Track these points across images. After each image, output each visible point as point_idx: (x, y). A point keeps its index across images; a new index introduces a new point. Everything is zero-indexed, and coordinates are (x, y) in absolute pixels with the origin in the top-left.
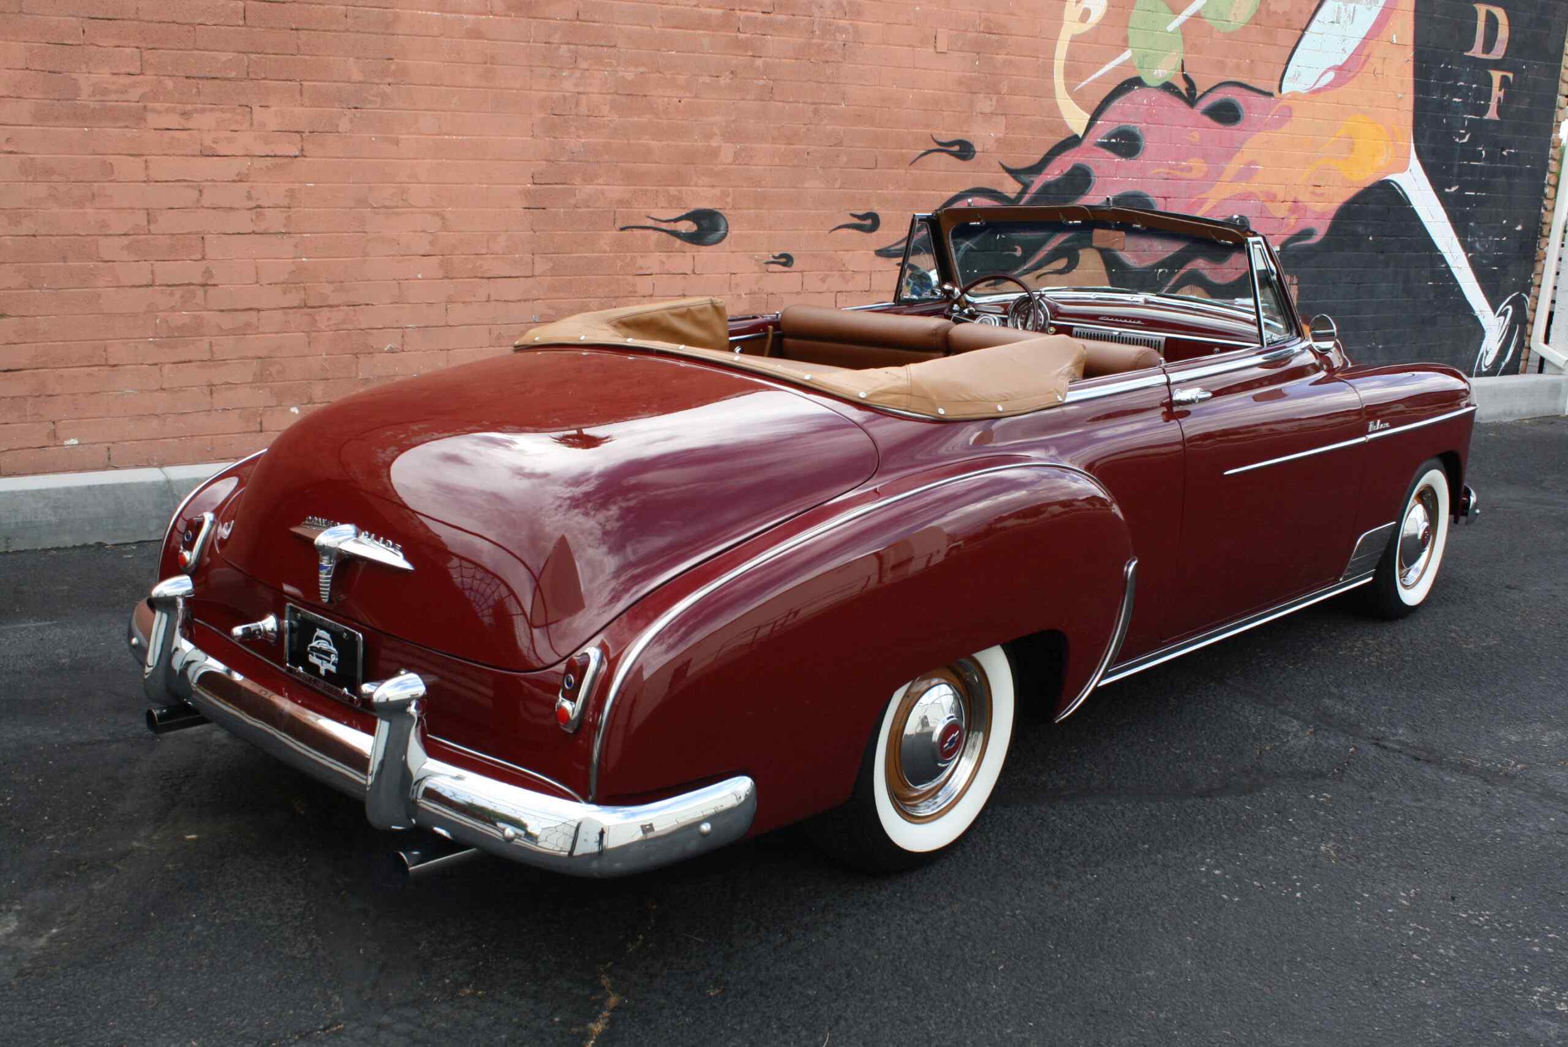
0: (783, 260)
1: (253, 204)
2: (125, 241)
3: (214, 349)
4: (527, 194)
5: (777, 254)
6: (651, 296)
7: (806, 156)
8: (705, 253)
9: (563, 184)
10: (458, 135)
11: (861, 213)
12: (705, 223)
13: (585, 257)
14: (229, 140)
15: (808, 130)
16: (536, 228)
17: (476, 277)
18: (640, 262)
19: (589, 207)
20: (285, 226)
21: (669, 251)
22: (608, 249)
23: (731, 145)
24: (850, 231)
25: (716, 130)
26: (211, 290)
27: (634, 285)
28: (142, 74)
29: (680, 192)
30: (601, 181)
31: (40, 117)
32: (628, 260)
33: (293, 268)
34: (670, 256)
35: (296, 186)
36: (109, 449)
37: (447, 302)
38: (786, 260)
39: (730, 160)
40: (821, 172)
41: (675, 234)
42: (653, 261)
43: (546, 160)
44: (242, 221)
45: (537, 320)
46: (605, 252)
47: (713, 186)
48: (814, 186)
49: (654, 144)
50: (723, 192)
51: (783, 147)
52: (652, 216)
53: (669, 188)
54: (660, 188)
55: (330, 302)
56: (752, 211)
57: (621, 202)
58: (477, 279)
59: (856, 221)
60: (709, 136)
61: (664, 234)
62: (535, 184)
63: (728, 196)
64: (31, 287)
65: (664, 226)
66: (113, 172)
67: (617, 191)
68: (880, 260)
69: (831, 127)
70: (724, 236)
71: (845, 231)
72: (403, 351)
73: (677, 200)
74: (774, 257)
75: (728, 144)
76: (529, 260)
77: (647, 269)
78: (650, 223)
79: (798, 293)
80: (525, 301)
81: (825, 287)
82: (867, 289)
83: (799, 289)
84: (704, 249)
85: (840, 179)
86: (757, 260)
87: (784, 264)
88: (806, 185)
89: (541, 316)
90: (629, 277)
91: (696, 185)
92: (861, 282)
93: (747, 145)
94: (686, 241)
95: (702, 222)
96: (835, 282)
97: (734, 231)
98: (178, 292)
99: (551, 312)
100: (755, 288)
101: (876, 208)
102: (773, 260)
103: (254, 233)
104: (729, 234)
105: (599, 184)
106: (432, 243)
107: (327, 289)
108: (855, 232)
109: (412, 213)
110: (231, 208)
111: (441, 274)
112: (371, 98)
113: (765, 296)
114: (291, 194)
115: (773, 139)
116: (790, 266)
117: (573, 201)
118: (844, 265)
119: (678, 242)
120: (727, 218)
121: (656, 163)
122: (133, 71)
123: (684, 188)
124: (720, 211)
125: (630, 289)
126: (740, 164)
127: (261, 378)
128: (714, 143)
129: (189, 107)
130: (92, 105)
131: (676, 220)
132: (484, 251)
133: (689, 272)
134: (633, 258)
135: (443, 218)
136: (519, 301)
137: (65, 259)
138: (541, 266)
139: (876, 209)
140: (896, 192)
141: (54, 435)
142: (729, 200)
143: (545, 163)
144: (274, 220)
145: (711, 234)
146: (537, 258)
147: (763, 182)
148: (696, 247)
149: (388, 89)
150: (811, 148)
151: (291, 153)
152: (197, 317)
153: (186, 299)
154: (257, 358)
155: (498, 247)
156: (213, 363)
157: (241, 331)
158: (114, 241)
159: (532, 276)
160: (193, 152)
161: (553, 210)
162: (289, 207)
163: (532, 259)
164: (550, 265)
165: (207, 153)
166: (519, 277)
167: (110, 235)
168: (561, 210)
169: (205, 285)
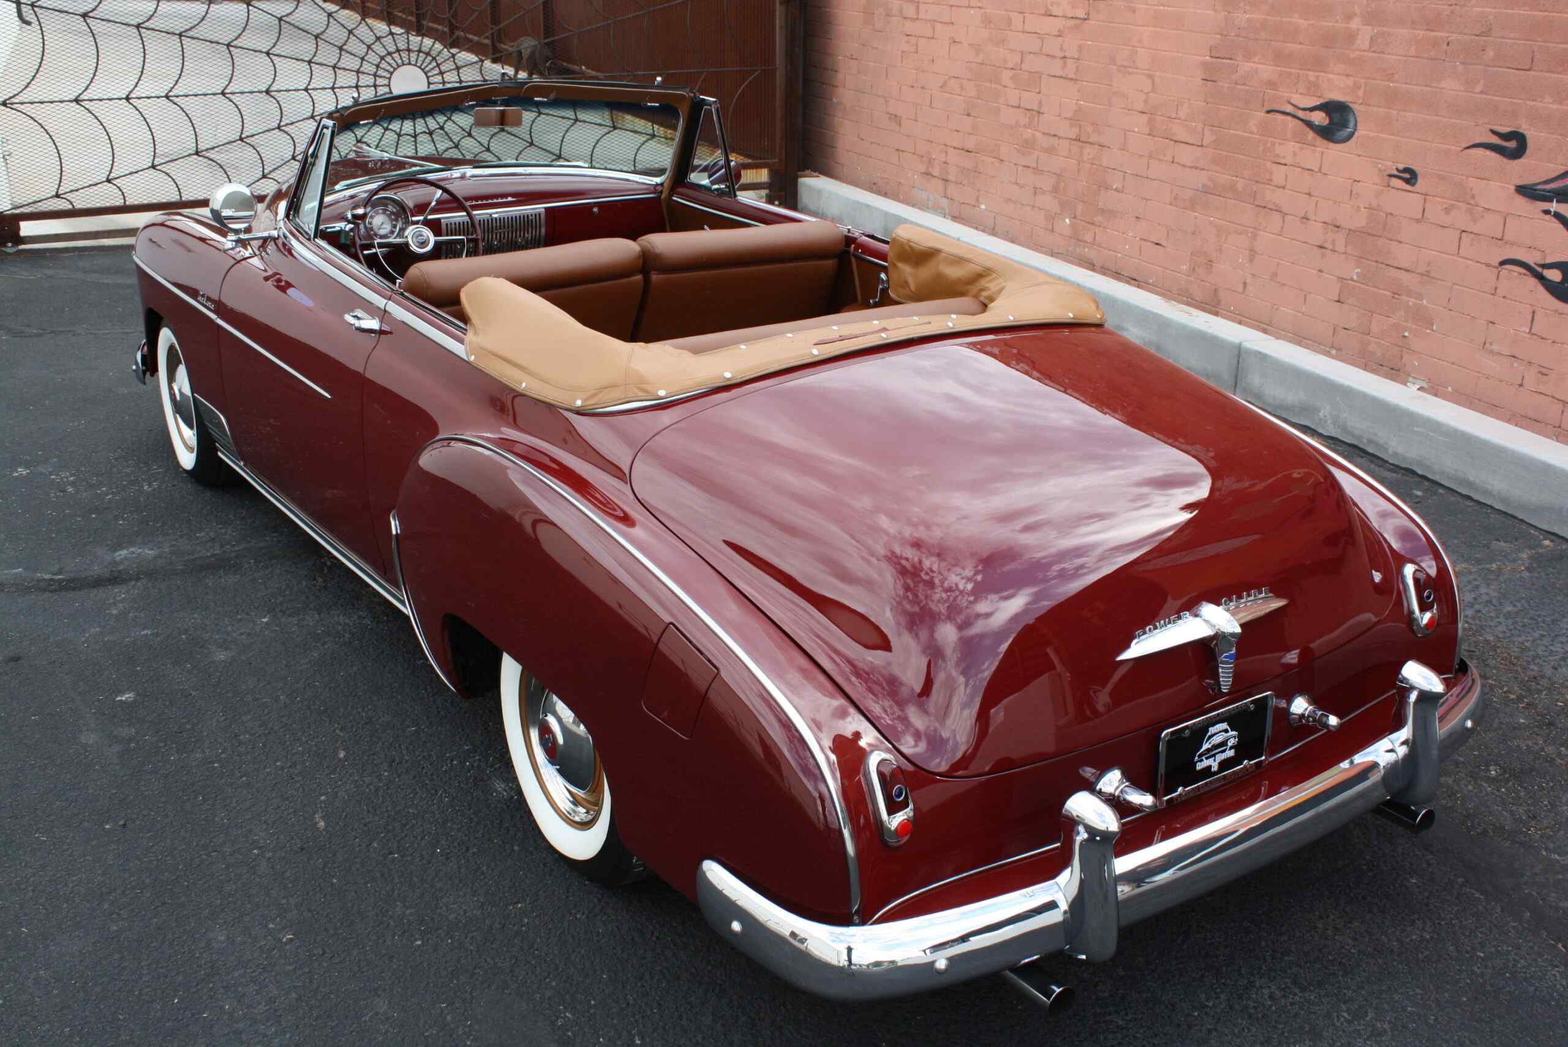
0: (1407, 176)
1: (1063, 55)
2: (1013, 72)
3: (1039, 161)
4: (1205, 66)
5: (1401, 167)
6: (1284, 188)
7: (1445, 46)
8: (1333, 150)
9: (1231, 59)
10: (1169, 6)
11: (1504, 130)
12: (1337, 117)
13: (1239, 135)
15: (1452, 13)
16: (1208, 100)
17: (1167, 138)
18: (1279, 150)
19: (1244, 84)
20: (1075, 74)
21: (1303, 142)
22: (1256, 131)
23: (1369, 27)
24: (1488, 152)
25: (1357, 10)
26: (1041, 116)
27: (1271, 173)
29: (1317, 78)
30: (1256, 59)
32: (1269, 145)
33: (1075, 108)
34: (1301, 149)
35: (1082, 42)
36: (995, 218)
37: (1150, 157)
38: (1410, 176)
39: (1366, 45)
40: (1460, 68)
41: (1309, 124)
42: (1287, 150)
43: (1222, 35)
44: (1056, 68)
45: (1200, 189)
46: (1252, 133)
47: (1348, 75)
48: (1451, 87)
49: (1302, 23)
50: (1355, 83)
51: (1423, 32)
52: (1292, 101)
53: (1311, 73)
54: (1302, 72)
55: (1090, 140)
56: (1381, 110)
57: (1271, 84)
58: (1167, 141)
59: (1495, 140)
60: (1349, 17)
61: (1300, 122)
62: (1212, 57)
63: (1359, 88)
64: (978, 98)
65: (1300, 114)
66: (1009, 25)
67: (1267, 71)
68: (1521, 202)
69: (1479, 9)
70: (1350, 136)
71: (1480, 151)
72: (1122, 192)
73: (1313, 88)
74: (1397, 169)
75: (1366, 27)
76: (1199, 129)
77: (1284, 157)
78: (1289, 109)
79: (1418, 221)
80: (1196, 168)
81: (1447, 220)
82: (1499, 236)
83: (1420, 216)
84: (1331, 145)
85: (1482, 82)
86: (1380, 170)
87: (1407, 181)
88: (1443, 84)
89: (1204, 186)
90: (1268, 164)
91: (1332, 73)
92: (1490, 225)
93: (1385, 29)
94: (1318, 135)
95: (1334, 115)
96: (1459, 217)
97: (1361, 132)
98: (1028, 114)
99: (1210, 183)
100: (1374, 204)
101: (1524, 126)
102: (1396, 173)
103: (1061, 77)
104: (1356, 134)
105: (1254, 62)
106: (1146, 101)
107: (1090, 129)
108: (1493, 155)
109: (1137, 73)
110: (1053, 57)
111: (1147, 131)
113: (1384, 215)
114: (1080, 48)
115: (1413, 22)
116: (1413, 185)
117: (1234, 77)
118: (1473, 197)
119: (1311, 135)
120: (1357, 114)
121: (1300, 43)
123: (1322, 74)
124: (1351, 105)
125: (1268, 176)
126: (1374, 52)
127: (1055, 190)
128: (1355, 24)
131: (1312, 109)
132: (1174, 116)
133: (1316, 170)
134: (1273, 144)
135: (1153, 82)
136: (1191, 167)
137: (991, 81)
138: (1208, 138)
139: (1525, 129)
140: (1555, 106)
141: (977, 200)
142: (1361, 93)
143: (1219, 36)
144: (1070, 69)
145: (1341, 130)
146: (1207, 133)
147: (1396, 76)
148: (1325, 142)
150: (1453, 37)
151: (1083, 16)
152: (1034, 135)
153: (1031, 121)
154: (1055, 174)
155: (1183, 112)
156: (1037, 170)
157: (1050, 151)
158: (1011, 73)
159: (1202, 146)
160: (1042, 11)
161: (1221, 84)
162: (1078, 60)
163: (1203, 130)
164: (1214, 138)
165: (1048, 13)
166: (1192, 145)
167: (1006, 68)
168: (1226, 85)
169: (1039, 112)
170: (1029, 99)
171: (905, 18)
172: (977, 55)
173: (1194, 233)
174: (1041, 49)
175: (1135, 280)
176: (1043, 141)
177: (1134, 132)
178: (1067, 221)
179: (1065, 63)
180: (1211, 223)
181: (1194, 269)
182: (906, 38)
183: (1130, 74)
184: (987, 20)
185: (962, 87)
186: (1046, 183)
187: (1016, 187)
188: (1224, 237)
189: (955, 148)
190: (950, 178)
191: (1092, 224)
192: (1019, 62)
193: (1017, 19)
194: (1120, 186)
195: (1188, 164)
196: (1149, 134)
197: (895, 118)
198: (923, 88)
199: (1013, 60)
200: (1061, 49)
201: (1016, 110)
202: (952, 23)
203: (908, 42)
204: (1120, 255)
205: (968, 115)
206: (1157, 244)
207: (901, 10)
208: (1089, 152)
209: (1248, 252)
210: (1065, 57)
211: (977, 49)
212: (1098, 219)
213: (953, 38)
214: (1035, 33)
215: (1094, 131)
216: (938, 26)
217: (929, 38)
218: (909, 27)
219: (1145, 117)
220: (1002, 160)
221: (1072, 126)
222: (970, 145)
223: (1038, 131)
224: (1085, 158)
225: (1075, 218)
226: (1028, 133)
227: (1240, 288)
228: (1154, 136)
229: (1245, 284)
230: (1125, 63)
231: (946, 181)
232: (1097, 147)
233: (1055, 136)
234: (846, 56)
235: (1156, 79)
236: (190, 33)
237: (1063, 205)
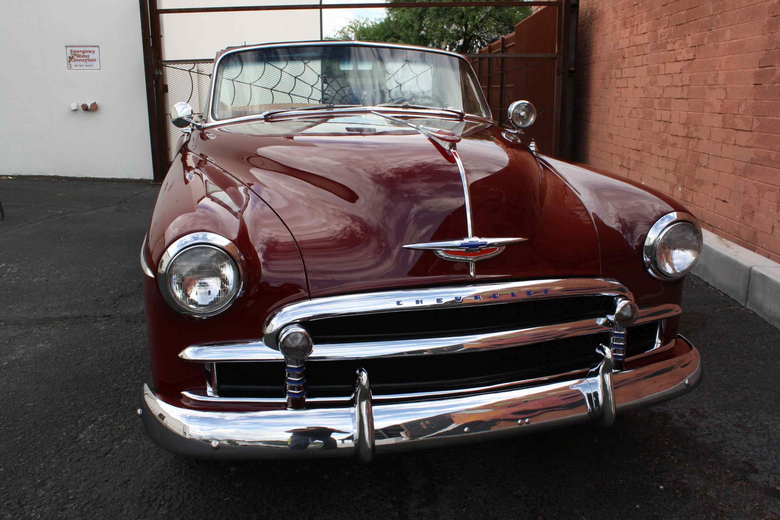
1: (681, 85)
2: (659, 100)
3: (669, 153)
4: (756, 74)
9: (771, 66)
10: (736, 39)
13: (774, 120)
14: (681, 53)
16: (757, 98)
17: (732, 129)
19: (779, 82)
20: (687, 95)
26: (671, 124)
28: (668, 27)
31: (652, 50)
33: (686, 116)
35: (691, 74)
37: (723, 143)
43: (766, 50)
44: (678, 93)
45: (749, 161)
55: (693, 136)
58: (732, 130)
62: (760, 67)
64: (644, 119)
66: (658, 72)
72: (707, 168)
76: (751, 119)
80: (748, 147)
89: (752, 159)
98: (665, 124)
99: (755, 157)
103: (680, 98)
106: (722, 106)
107: (693, 129)
109: (718, 88)
110: (676, 86)
111: (721, 126)
112: (714, 23)
114: (690, 78)
117: (773, 78)
122: (666, 26)
127: (675, 170)
129: (674, 40)
130: (659, 42)
132: (736, 113)
135: (726, 91)
136: (745, 147)
138: (756, 124)
143: (765, 52)
144: (685, 92)
146: (755, 120)
149: (719, 16)
151: (691, 57)
152: (667, 137)
153: (666, 127)
154: (676, 160)
155: (741, 110)
156: (668, 159)
157: (674, 145)
158: (657, 101)
159: (751, 131)
160: (673, 60)
161: (765, 85)
162: (689, 86)
163: (753, 119)
164: (759, 124)
165: (676, 60)
166: (747, 131)
167: (657, 98)
168: (767, 85)
169: (670, 123)
170: (665, 115)
171: (617, 78)
172: (644, 93)
173: (744, 193)
174: (672, 83)
175: (711, 226)
176: (671, 140)
177: (715, 127)
178: (680, 189)
179: (683, 90)
180: (754, 184)
181: (743, 218)
182: (616, 90)
183: (714, 89)
184: (649, 71)
185: (637, 113)
186: (671, 166)
187: (657, 169)
188: (762, 194)
189: (633, 149)
190: (631, 167)
191: (692, 190)
192: (662, 93)
193: (662, 66)
194: (706, 164)
195: (743, 145)
196: (723, 128)
197: (611, 135)
198: (622, 117)
199: (659, 92)
200: (682, 81)
201: (659, 123)
202: (635, 77)
203: (617, 92)
204: (704, 210)
205: (639, 129)
206: (724, 201)
207: (615, 75)
208: (692, 143)
209: (776, 204)
210: (683, 86)
211: (644, 89)
212: (695, 186)
213: (635, 85)
214: (670, 74)
215: (695, 130)
216: (629, 79)
217: (626, 88)
218: (619, 83)
219: (721, 116)
220: (652, 154)
221: (684, 129)
222: (640, 148)
223: (669, 134)
224: (690, 147)
225: (684, 187)
226: (664, 136)
227: (770, 231)
228: (725, 128)
229: (773, 227)
230: (712, 83)
231: (629, 169)
232: (696, 139)
233: (676, 136)
234: (594, 105)
235: (728, 90)
236: (255, 84)
237: (679, 179)
